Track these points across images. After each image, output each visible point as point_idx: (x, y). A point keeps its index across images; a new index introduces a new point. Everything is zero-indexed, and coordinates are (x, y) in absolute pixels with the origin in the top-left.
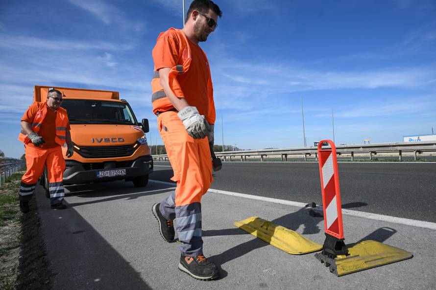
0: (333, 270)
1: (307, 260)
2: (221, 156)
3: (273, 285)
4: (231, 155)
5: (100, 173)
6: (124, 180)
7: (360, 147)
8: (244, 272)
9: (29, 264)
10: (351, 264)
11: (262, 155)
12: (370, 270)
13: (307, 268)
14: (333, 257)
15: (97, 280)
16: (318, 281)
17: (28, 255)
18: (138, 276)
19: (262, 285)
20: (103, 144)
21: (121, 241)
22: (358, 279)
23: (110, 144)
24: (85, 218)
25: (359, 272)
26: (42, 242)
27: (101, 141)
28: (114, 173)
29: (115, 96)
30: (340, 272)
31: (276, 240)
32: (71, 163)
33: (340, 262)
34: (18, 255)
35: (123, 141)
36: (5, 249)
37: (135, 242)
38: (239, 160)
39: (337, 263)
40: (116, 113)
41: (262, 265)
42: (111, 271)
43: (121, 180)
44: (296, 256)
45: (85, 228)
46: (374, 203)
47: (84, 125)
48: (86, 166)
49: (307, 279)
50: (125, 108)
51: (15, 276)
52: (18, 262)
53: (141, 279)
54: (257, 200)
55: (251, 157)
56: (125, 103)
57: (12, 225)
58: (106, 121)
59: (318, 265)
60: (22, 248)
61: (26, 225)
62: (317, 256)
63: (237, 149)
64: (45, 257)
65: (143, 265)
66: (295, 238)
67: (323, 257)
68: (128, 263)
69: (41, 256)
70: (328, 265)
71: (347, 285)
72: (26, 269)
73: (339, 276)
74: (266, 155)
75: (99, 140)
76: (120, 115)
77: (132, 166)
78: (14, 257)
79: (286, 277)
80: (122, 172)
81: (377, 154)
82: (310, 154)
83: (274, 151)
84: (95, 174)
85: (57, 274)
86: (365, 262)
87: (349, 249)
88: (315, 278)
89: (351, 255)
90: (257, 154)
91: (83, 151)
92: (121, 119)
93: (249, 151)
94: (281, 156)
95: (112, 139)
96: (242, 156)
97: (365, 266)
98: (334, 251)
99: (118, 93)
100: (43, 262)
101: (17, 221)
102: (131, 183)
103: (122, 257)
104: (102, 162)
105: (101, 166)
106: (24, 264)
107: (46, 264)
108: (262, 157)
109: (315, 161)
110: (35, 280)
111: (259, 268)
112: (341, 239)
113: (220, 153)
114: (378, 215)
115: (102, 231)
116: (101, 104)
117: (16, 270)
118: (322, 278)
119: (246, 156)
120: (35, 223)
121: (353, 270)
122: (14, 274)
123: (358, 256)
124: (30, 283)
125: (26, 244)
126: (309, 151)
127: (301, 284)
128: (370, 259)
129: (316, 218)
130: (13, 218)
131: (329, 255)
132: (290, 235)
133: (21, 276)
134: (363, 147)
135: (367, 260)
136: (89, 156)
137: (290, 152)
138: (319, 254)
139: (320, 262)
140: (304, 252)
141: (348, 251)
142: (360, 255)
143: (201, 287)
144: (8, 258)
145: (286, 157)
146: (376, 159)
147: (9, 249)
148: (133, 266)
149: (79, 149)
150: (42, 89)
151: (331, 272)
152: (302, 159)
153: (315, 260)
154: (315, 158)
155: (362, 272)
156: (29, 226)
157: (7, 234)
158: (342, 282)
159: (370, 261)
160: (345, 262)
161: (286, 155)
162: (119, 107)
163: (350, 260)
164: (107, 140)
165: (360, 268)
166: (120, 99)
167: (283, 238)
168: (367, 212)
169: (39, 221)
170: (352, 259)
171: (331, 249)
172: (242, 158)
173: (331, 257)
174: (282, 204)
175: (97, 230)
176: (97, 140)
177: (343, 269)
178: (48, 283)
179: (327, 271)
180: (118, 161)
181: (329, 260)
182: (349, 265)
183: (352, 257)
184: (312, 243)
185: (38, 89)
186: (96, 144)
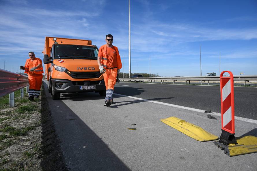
0: (227, 152)
1: (209, 145)
2: (149, 80)
3: (188, 158)
4: (155, 79)
5: (82, 87)
6: (94, 92)
7: (238, 77)
8: (169, 149)
9: (47, 135)
10: (239, 150)
11: (174, 80)
12: (251, 154)
13: (209, 150)
14: (227, 144)
15: (84, 147)
16: (217, 158)
17: (46, 131)
18: (107, 146)
19: (181, 158)
20: (83, 70)
21: (96, 126)
22: (243, 159)
23: (87, 71)
24: (75, 112)
25: (244, 155)
26: (53, 124)
27: (82, 69)
28: (89, 88)
29: (89, 43)
30: (231, 153)
31: (188, 131)
32: (66, 81)
33: (231, 148)
34: (41, 130)
35: (95, 69)
36: (33, 126)
37: (103, 127)
38: (160, 83)
39: (229, 148)
40: (90, 53)
41: (180, 146)
42: (91, 143)
43: (93, 91)
44: (201, 142)
45: (75, 118)
46: (250, 112)
47: (72, 60)
48: (74, 83)
49: (209, 156)
50: (95, 50)
51: (40, 141)
52: (41, 134)
53: (109, 149)
54: (174, 107)
55: (168, 81)
56: (95, 47)
57: (36, 114)
58: (85, 58)
59: (216, 148)
60: (42, 127)
61: (43, 114)
62: (215, 143)
63: (158, 76)
64: (55, 132)
65: (109, 141)
66: (200, 131)
67: (220, 144)
68: (101, 139)
69: (53, 131)
70: (223, 149)
71: (236, 162)
72: (45, 138)
73: (230, 157)
74: (177, 80)
75: (81, 68)
76: (92, 55)
77: (99, 84)
78: (39, 131)
79: (196, 154)
80: (93, 87)
81: (250, 82)
82: (204, 81)
83: (182, 78)
84: (79, 88)
85: (62, 142)
86: (248, 149)
87: (237, 140)
88: (215, 156)
89: (239, 144)
90: (171, 79)
91: (72, 74)
92: (93, 56)
93: (166, 77)
94: (186, 81)
95: (88, 68)
96: (162, 80)
97: (248, 151)
98: (228, 141)
99: (91, 41)
100: (54, 135)
101: (39, 111)
102: (98, 94)
103: (97, 135)
104: (83, 81)
105: (82, 83)
106: (44, 135)
107: (56, 136)
108: (174, 81)
109: (208, 85)
110: (51, 144)
111: (179, 148)
112: (233, 134)
113: (149, 78)
114: (254, 120)
115: (84, 120)
116: (82, 48)
117: (40, 138)
118: (219, 157)
119: (164, 80)
120: (48, 114)
121: (240, 153)
122: (39, 141)
123: (243, 145)
124: (48, 146)
125: (45, 124)
126: (204, 79)
127: (206, 159)
128: (251, 148)
129: (212, 120)
130: (36, 110)
131: (224, 143)
132: (197, 129)
133: (43, 142)
134: (240, 77)
135: (249, 148)
136: (76, 77)
137: (192, 79)
138: (217, 142)
139: (217, 147)
140: (206, 140)
141: (236, 141)
142: (245, 144)
143: (144, 156)
144: (35, 131)
145: (189, 82)
146: (249, 85)
147: (36, 126)
148: (103, 140)
149: (70, 73)
150: (49, 39)
151: (225, 153)
152: (199, 84)
153: (214, 145)
154: (208, 83)
155: (246, 155)
156: (45, 115)
157: (34, 118)
158: (233, 160)
159: (252, 149)
160: (234, 148)
161: (189, 81)
162: (92, 49)
163: (238, 147)
164: (85, 68)
165: (244, 153)
166: (92, 44)
167: (193, 131)
168: (246, 118)
169: (50, 112)
170: (239, 147)
171: (226, 140)
172: (162, 81)
173: (225, 144)
174: (189, 110)
175: (82, 119)
176: (80, 68)
177: (234, 153)
178: (58, 146)
179: (222, 153)
180: (91, 81)
181: (224, 146)
182: (237, 150)
183: (239, 145)
184: (211, 135)
185: (47, 39)
186: (80, 70)
